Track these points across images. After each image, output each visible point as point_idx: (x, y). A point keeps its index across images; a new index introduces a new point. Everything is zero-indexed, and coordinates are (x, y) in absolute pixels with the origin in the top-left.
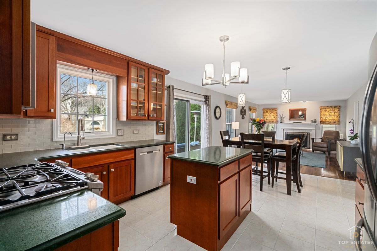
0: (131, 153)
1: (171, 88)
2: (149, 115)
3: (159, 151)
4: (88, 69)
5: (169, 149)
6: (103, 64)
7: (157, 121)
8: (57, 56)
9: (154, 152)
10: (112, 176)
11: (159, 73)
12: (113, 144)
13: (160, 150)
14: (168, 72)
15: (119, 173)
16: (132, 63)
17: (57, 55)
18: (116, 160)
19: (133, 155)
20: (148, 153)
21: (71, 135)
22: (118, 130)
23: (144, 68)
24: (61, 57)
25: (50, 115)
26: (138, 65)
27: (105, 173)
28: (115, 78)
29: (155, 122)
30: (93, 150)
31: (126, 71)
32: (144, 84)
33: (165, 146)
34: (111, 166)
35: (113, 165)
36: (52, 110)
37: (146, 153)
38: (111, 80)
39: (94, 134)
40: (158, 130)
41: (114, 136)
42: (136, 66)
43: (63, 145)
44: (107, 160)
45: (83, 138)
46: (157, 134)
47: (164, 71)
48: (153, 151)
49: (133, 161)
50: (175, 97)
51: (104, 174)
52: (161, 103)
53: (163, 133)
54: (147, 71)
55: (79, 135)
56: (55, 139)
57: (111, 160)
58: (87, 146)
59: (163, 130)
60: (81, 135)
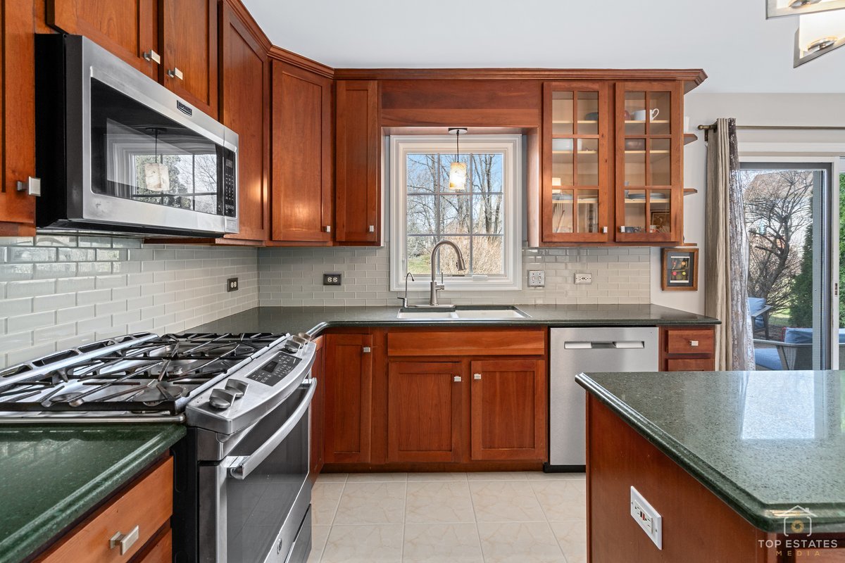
0: (536, 340)
1: (723, 130)
2: (616, 229)
3: (641, 346)
4: (450, 129)
5: (689, 343)
6: (475, 108)
7: (664, 246)
8: (383, 118)
9: (618, 346)
10: (477, 391)
11: (657, 87)
12: (513, 308)
13: (643, 343)
14: (697, 77)
15: (498, 387)
16: (554, 83)
17: (382, 115)
18: (490, 353)
19: (542, 345)
20: (593, 348)
21: (413, 280)
22: (528, 272)
23: (596, 86)
24: (388, 119)
25: (370, 239)
26: (574, 85)
27: (457, 379)
28: (518, 138)
29: (655, 250)
30: (455, 317)
31: (537, 111)
32: (597, 136)
33: (670, 333)
34: (477, 365)
35: (480, 362)
36: (372, 229)
37: (589, 346)
38: (510, 146)
39: (471, 279)
40: (665, 276)
41: (518, 287)
42: (568, 90)
43: (403, 299)
44: (465, 348)
45: (442, 287)
46: (663, 289)
47: (679, 77)
48: (614, 343)
49: (542, 363)
50: (741, 159)
51: (455, 380)
52: (668, 187)
53: (692, 286)
54: (605, 92)
55: (433, 279)
56: (394, 288)
57: (473, 350)
58: (451, 306)
59: (691, 275)
60: (438, 282)
